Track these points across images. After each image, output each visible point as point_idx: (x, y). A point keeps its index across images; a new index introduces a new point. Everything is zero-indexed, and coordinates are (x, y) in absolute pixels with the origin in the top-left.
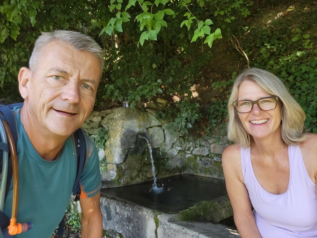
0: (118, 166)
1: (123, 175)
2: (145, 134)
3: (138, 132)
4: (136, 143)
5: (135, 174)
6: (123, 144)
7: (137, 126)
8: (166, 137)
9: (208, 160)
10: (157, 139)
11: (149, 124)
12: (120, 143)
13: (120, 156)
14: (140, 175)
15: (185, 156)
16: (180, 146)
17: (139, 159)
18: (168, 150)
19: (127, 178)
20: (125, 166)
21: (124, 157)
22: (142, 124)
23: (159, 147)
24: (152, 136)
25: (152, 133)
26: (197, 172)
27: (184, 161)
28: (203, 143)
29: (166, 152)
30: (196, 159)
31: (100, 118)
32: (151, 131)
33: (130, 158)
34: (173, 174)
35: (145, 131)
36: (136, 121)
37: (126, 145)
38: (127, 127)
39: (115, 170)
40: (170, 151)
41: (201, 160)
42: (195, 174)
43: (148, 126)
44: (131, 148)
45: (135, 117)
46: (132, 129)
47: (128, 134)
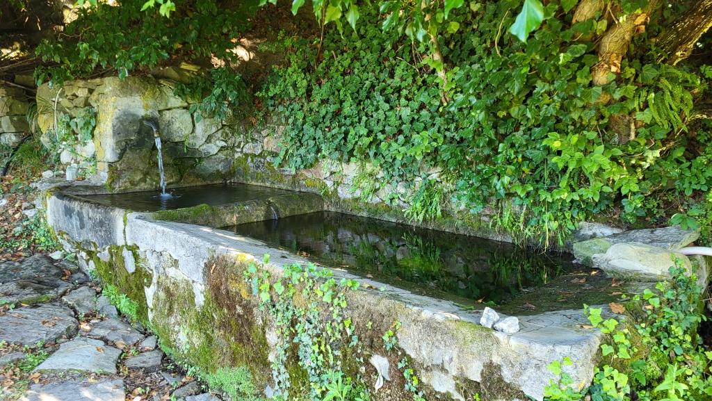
0: (110, 165)
1: (119, 177)
2: (156, 119)
3: (142, 116)
4: (139, 133)
5: (138, 177)
6: (116, 133)
7: (141, 106)
8: (197, 125)
9: (260, 161)
10: (179, 127)
11: (163, 104)
12: (111, 132)
13: (113, 150)
14: (147, 179)
15: (234, 155)
16: (223, 141)
17: (144, 156)
18: (200, 146)
19: (125, 182)
20: (120, 165)
21: (119, 151)
22: (151, 102)
23: (183, 139)
24: (169, 123)
25: (170, 119)
26: (247, 180)
27: (232, 164)
28: (256, 136)
29: (197, 147)
30: (247, 160)
31: (87, 91)
32: (168, 115)
33: (129, 154)
34: (209, 182)
35: (156, 114)
36: (139, 99)
37: (122, 135)
38: (123, 108)
39: (107, 170)
40: (204, 147)
41: (252, 161)
42: (245, 182)
43: (161, 108)
44: (131, 140)
45: (137, 92)
46: (132, 111)
47: (125, 117)
